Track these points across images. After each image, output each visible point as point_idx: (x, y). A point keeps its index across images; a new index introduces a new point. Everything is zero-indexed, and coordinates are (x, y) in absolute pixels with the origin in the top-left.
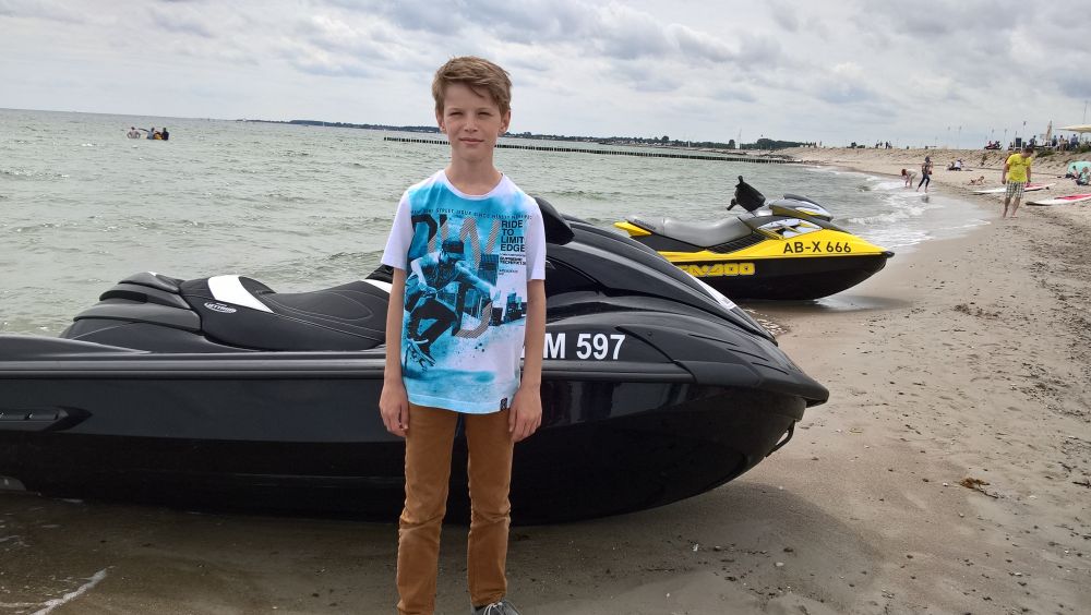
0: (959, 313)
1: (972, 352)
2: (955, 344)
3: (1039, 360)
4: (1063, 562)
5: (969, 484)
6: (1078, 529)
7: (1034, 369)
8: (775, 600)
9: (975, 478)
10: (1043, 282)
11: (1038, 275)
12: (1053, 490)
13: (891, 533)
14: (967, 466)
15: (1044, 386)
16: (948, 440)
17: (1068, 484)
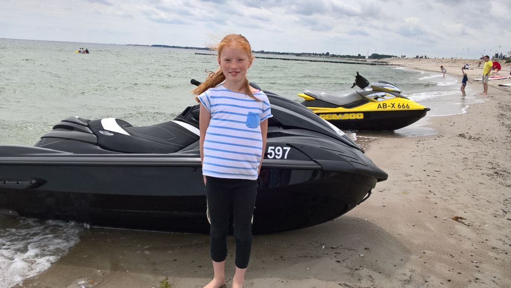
0: (461, 138)
1: (464, 156)
2: (457, 152)
3: (497, 160)
4: (498, 257)
5: (457, 219)
6: (507, 241)
7: (494, 165)
8: (358, 271)
9: (459, 216)
10: (503, 123)
11: (501, 119)
12: (497, 223)
13: (416, 242)
14: (456, 210)
15: (497, 173)
16: (449, 198)
17: (505, 220)
